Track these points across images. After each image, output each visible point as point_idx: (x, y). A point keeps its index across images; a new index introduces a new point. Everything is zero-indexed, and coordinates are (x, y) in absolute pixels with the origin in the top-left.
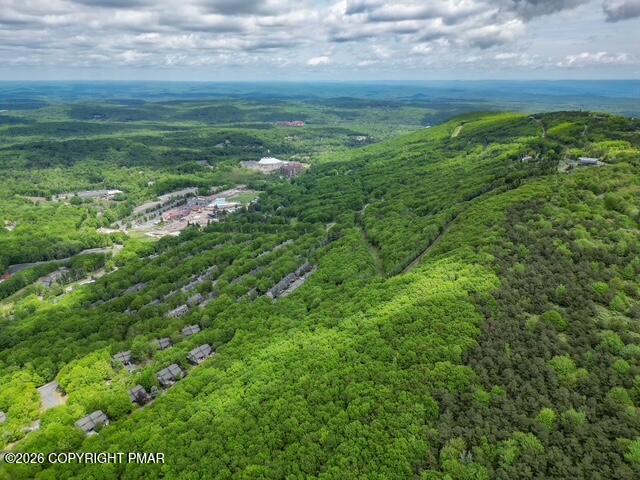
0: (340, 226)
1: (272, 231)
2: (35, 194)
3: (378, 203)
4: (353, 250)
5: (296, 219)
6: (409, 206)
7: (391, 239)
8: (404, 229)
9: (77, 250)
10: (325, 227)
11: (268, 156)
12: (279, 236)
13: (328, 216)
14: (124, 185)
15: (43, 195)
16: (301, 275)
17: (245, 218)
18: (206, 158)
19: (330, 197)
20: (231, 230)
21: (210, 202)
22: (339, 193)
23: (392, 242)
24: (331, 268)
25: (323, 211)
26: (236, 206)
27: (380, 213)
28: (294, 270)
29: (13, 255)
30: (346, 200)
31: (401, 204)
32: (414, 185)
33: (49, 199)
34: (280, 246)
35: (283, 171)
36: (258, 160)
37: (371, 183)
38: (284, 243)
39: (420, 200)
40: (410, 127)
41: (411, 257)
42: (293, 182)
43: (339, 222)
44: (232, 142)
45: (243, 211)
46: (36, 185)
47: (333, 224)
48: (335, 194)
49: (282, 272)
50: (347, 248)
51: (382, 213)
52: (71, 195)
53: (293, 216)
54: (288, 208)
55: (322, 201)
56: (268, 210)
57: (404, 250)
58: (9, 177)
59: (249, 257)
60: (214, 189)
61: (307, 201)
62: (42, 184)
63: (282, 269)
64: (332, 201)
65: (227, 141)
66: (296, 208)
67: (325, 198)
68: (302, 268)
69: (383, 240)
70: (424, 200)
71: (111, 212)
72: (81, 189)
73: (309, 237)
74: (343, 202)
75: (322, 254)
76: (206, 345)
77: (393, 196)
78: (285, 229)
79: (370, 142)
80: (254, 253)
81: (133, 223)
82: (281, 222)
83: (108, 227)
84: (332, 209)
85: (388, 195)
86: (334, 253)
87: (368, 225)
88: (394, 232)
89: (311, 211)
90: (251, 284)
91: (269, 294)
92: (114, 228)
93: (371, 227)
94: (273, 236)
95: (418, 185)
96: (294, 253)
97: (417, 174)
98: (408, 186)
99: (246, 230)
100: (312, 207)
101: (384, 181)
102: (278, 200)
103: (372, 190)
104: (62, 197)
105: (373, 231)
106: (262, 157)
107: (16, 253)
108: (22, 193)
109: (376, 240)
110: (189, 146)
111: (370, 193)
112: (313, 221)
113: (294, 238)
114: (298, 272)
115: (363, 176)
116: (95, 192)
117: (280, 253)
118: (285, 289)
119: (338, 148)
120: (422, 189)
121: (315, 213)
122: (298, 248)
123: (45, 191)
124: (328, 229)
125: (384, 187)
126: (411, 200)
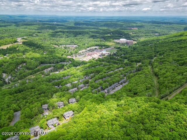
0: (142, 65)
1: (117, 63)
2: (56, 44)
3: (160, 57)
4: (146, 77)
5: (127, 60)
6: (175, 60)
7: (165, 76)
8: (172, 71)
9: (59, 62)
10: (137, 64)
11: (123, 38)
12: (118, 66)
13: (139, 60)
14: (78, 44)
15: (58, 45)
16: (121, 84)
17: (109, 58)
18: (104, 38)
19: (141, 53)
20: (104, 61)
21: (101, 51)
22: (145, 52)
23: (166, 77)
24: (133, 85)
25: (137, 58)
26: (108, 53)
27: (161, 62)
28: (118, 81)
29: (42, 61)
30: (147, 55)
31: (171, 59)
32: (177, 52)
33: (59, 46)
34: (117, 70)
35: (127, 43)
36: (119, 39)
37: (158, 49)
38: (119, 69)
39: (180, 58)
40: (176, 31)
41: (176, 88)
42: (129, 47)
43: (143, 63)
44: (113, 34)
45: (110, 55)
46: (57, 42)
47: (140, 64)
48: (143, 52)
49: (113, 82)
50: (143, 76)
51: (162, 62)
52: (65, 46)
53: (126, 58)
54: (125, 56)
55: (138, 54)
56: (118, 56)
57: (172, 83)
58: (51, 39)
59: (105, 73)
60: (104, 47)
61: (132, 54)
62: (58, 42)
63: (114, 80)
64: (142, 55)
65: (111, 33)
66: (128, 56)
67: (139, 53)
68: (122, 81)
69: (161, 75)
70: (182, 59)
71: (72, 52)
72: (68, 44)
73: (129, 68)
74: (146, 55)
75: (132, 77)
76: (71, 111)
77: (167, 55)
78: (122, 63)
79: (160, 35)
80: (107, 71)
81: (77, 55)
82: (121, 61)
83: (71, 56)
84: (141, 58)
85: (165, 55)
86: (137, 77)
87: (154, 66)
88: (167, 71)
89: (133, 57)
90: (101, 84)
91: (106, 91)
92: (72, 56)
93: (155, 67)
94: (116, 65)
95: (179, 52)
96: (121, 74)
97: (178, 48)
98: (174, 52)
99: (109, 62)
100: (133, 56)
101: (164, 49)
102: (123, 52)
103: (158, 52)
104: (62, 46)
105: (157, 70)
106: (121, 38)
107: (43, 61)
108: (53, 44)
109: (157, 74)
110: (100, 34)
111: (157, 53)
112: (132, 62)
113: (124, 67)
114: (120, 82)
115: (155, 47)
116: (71, 45)
117: (116, 73)
118: (113, 89)
119: (148, 37)
120: (181, 54)
121: (134, 58)
122: (123, 72)
123: (58, 44)
124: (137, 66)
125: (164, 51)
126: (176, 58)
